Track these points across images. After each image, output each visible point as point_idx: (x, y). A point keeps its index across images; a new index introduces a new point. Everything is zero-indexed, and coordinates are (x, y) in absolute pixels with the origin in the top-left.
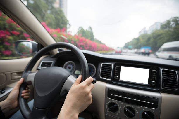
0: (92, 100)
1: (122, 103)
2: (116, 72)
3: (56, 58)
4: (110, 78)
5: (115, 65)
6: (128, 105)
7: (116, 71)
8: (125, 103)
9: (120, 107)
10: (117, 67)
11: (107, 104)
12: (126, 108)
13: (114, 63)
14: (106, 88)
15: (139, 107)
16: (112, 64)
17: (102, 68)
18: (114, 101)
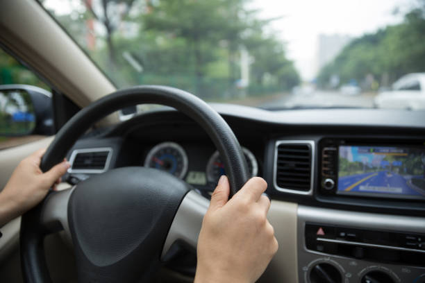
0: (276, 242)
1: (354, 263)
2: (325, 166)
3: (117, 139)
4: (307, 189)
5: (320, 146)
6: (373, 267)
7: (326, 162)
8: (362, 262)
9: (349, 275)
10: (326, 152)
11: (306, 269)
12: (367, 277)
13: (318, 138)
14: (300, 219)
15: (406, 270)
16: (312, 143)
17: (279, 158)
18: (328, 258)
